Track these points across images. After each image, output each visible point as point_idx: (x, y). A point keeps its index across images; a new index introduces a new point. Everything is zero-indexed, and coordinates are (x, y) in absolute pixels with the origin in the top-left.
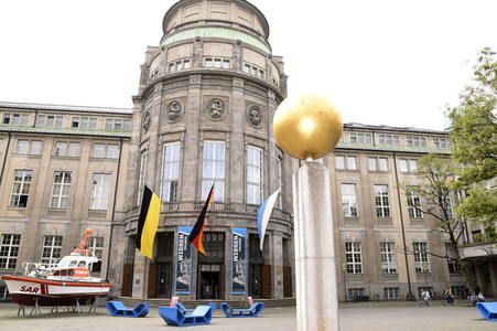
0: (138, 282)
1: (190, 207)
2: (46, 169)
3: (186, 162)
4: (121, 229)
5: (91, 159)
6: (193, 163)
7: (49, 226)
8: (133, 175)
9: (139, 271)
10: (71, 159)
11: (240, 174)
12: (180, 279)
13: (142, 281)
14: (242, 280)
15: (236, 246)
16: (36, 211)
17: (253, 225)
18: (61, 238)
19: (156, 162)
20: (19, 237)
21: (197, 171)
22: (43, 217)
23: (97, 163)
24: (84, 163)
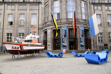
0: (49, 45)
1: (65, 21)
2: (17, 13)
3: (62, 6)
4: (41, 30)
5: (30, 10)
6: (65, 6)
7: (20, 30)
8: (43, 14)
9: (49, 42)
10: (24, 10)
11: (80, 10)
12: (64, 44)
13: (50, 45)
14: (83, 44)
15: (81, 33)
16: (16, 26)
17: (86, 26)
18: (24, 33)
19: (52, 8)
20: (12, 34)
21: (66, 9)
22: (18, 28)
23: (32, 11)
24: (28, 11)
